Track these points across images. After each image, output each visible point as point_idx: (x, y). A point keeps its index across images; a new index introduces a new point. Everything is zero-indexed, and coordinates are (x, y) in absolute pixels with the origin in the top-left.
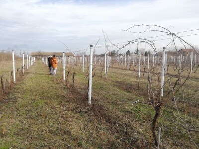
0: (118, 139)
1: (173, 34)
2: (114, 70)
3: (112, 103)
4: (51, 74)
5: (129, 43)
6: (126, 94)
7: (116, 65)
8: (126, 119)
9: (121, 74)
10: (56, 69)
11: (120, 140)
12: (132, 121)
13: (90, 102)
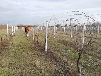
0: (60, 69)
1: (88, 16)
2: (59, 34)
3: (57, 51)
5: (66, 20)
6: (65, 47)
7: (59, 32)
8: (64, 59)
9: (62, 36)
11: (61, 70)
12: (67, 60)
13: (46, 51)
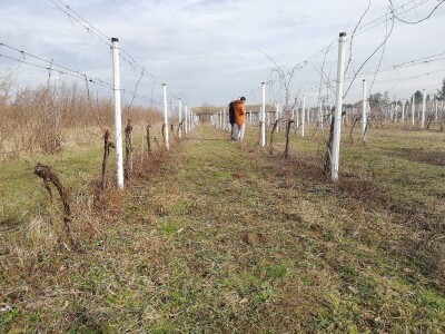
4: (233, 139)
10: (244, 126)
13: (335, 176)
